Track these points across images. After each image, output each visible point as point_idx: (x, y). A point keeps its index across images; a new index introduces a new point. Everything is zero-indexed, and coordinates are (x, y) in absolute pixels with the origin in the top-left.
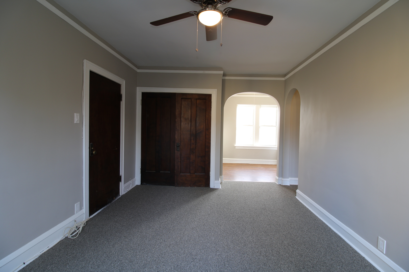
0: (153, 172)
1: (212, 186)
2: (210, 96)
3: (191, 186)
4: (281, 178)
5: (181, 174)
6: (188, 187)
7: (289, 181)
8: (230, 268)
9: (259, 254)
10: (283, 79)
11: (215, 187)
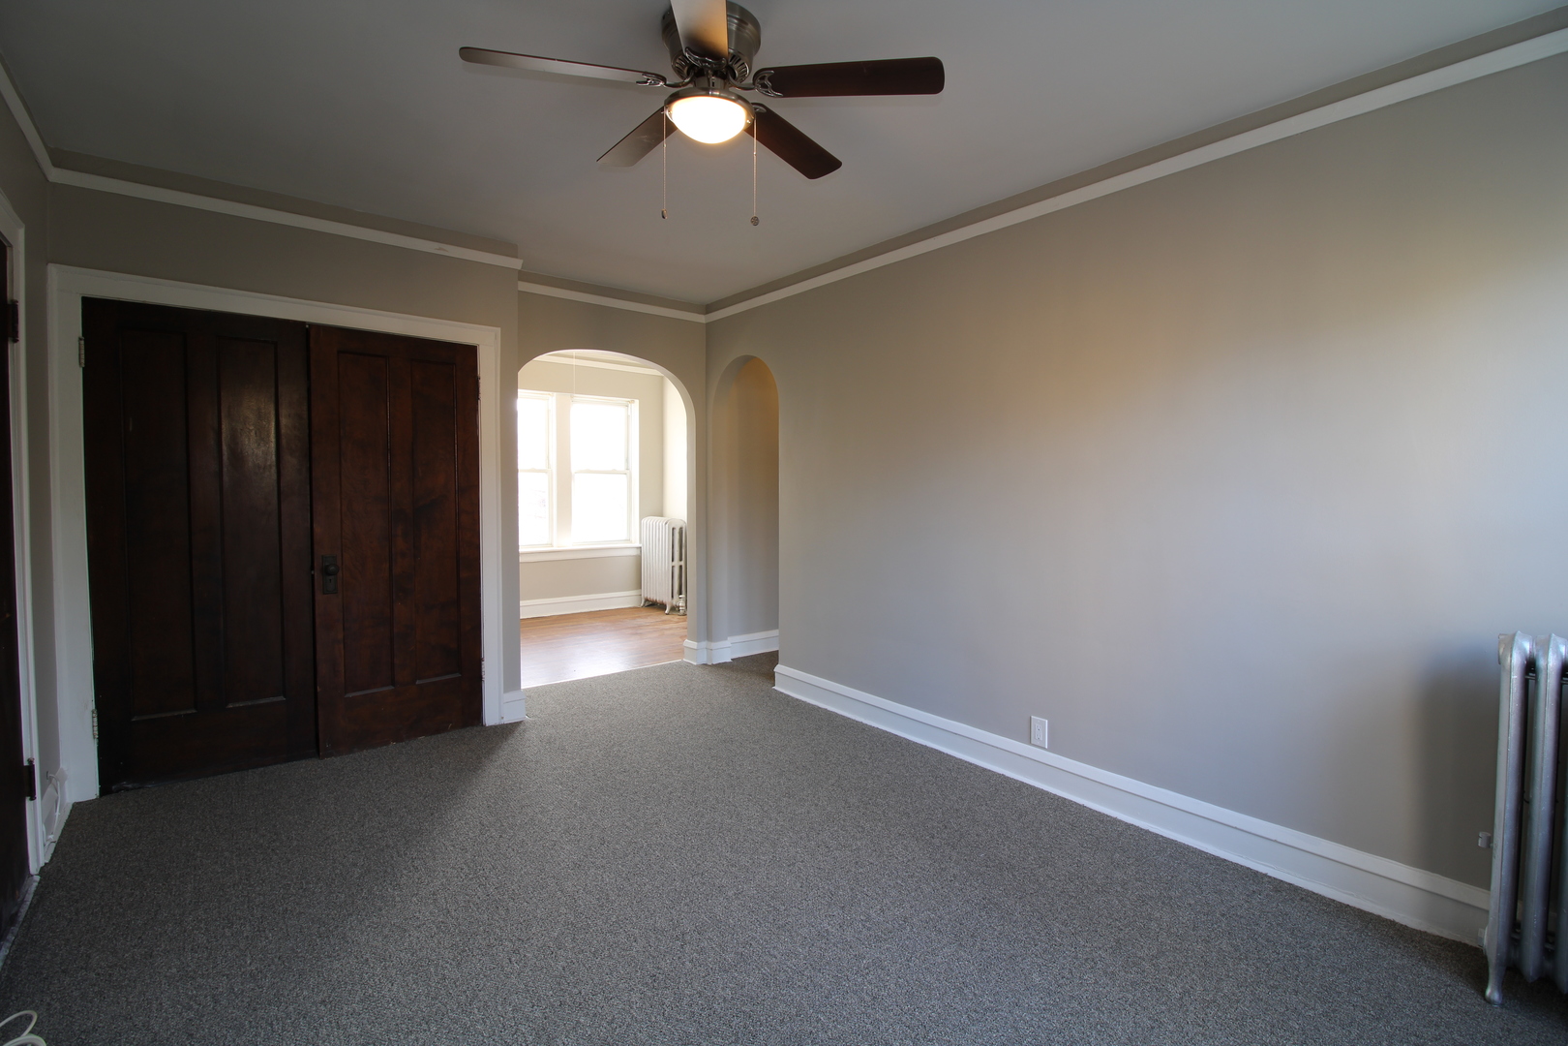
0: (182, 713)
1: (491, 717)
2: (470, 352)
3: (399, 739)
4: (704, 644)
5: (350, 695)
6: (387, 743)
7: (731, 648)
8: (797, 910)
9: (827, 850)
10: (702, 319)
11: (506, 721)
